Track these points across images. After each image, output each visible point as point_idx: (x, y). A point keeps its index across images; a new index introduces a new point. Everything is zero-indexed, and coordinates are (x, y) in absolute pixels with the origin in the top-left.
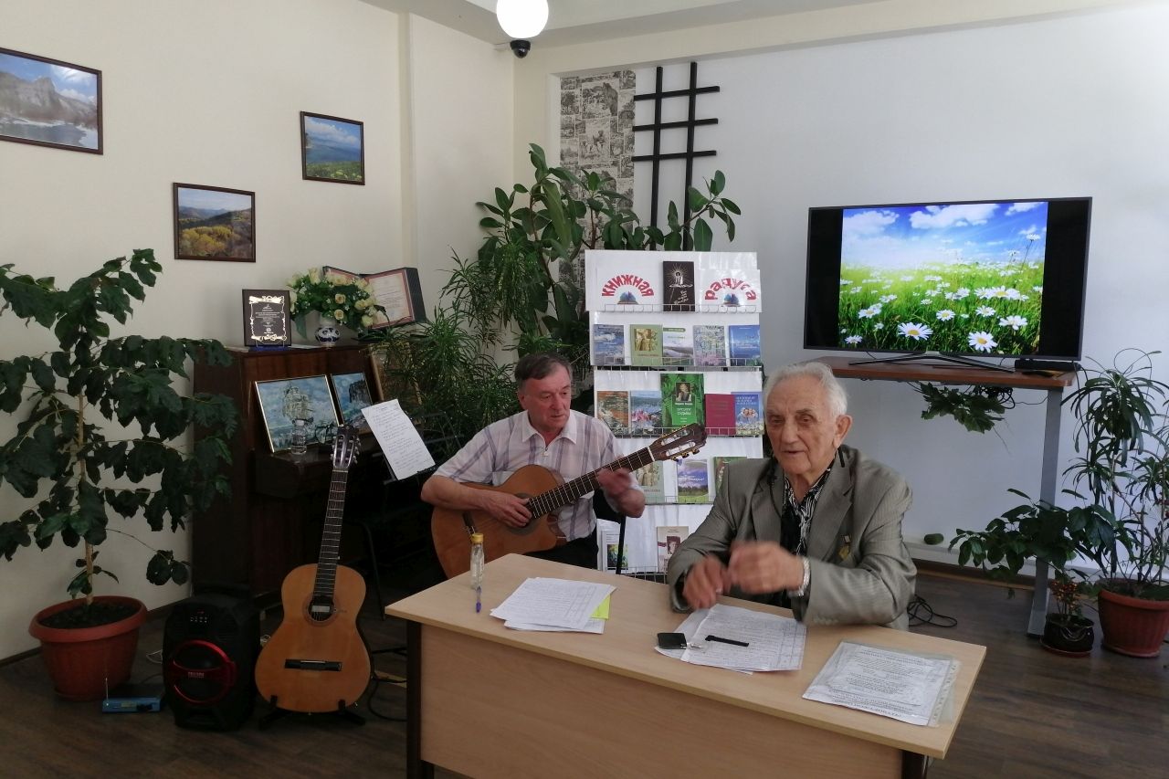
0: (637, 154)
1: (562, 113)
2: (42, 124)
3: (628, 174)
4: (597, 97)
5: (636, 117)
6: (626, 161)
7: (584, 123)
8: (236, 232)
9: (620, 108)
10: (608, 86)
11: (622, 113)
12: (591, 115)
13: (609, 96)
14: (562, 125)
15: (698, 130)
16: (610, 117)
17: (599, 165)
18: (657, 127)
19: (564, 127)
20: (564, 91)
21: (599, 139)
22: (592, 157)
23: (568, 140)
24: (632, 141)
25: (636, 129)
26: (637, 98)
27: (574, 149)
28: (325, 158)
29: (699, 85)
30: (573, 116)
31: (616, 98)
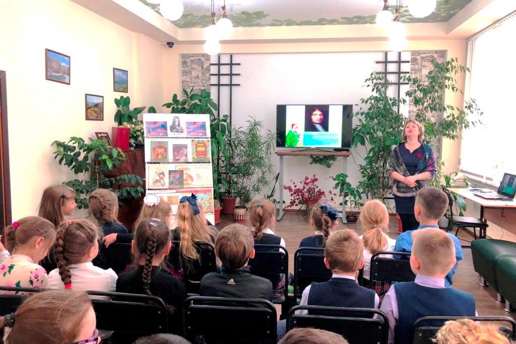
0: (211, 83)
1: (182, 67)
2: (57, 74)
3: (208, 89)
4: (196, 63)
5: (211, 71)
6: (208, 85)
7: (191, 71)
8: (99, 110)
9: (205, 67)
10: (200, 59)
11: (206, 69)
12: (194, 69)
13: (200, 63)
15: (234, 77)
16: (201, 70)
18: (219, 75)
19: (183, 72)
20: (183, 60)
21: (197, 77)
22: (194, 83)
23: (185, 77)
24: (210, 79)
25: (211, 75)
26: (211, 64)
27: (187, 80)
28: (119, 84)
29: (233, 62)
31: (203, 64)
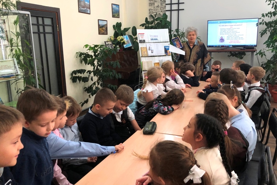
0: (166, 10)
2: (84, 9)
5: (166, 2)
6: (164, 11)
8: (105, 29)
11: (163, 1)
14: (149, 3)
15: (180, 5)
16: (160, 2)
17: (158, 12)
18: (171, 4)
21: (158, 6)
22: (156, 10)
24: (165, 7)
27: (152, 8)
28: (115, 13)
30: (152, 2)
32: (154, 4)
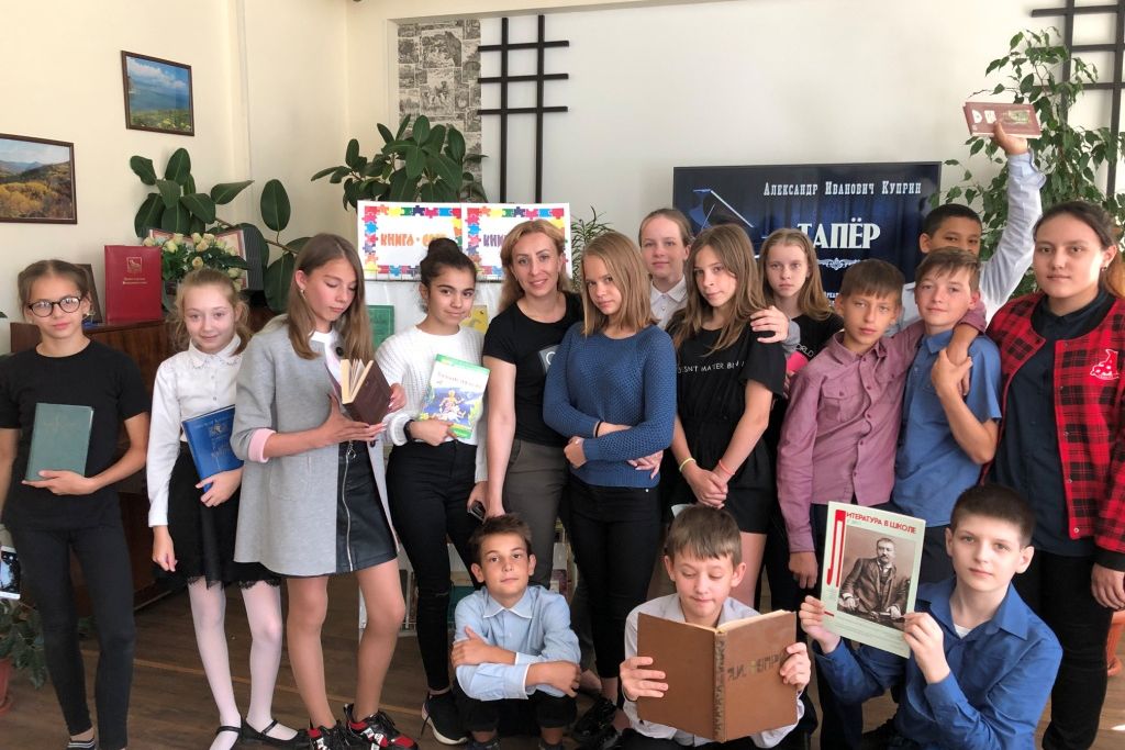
0: (484, 107)
1: (400, 61)
3: (476, 127)
4: (439, 46)
5: (482, 68)
6: (473, 114)
7: (425, 72)
8: (53, 189)
9: (464, 59)
10: (450, 35)
11: (467, 63)
12: (432, 65)
13: (451, 46)
14: (401, 74)
15: (548, 85)
16: (453, 67)
17: (443, 118)
18: (504, 80)
19: (403, 76)
20: (402, 39)
21: (442, 90)
22: (435, 109)
23: (407, 90)
24: (478, 94)
25: (482, 81)
26: (482, 49)
27: (415, 99)
28: (151, 105)
29: (548, 38)
30: (413, 66)
31: (460, 48)
32: (423, 76)
